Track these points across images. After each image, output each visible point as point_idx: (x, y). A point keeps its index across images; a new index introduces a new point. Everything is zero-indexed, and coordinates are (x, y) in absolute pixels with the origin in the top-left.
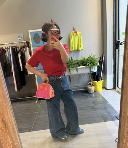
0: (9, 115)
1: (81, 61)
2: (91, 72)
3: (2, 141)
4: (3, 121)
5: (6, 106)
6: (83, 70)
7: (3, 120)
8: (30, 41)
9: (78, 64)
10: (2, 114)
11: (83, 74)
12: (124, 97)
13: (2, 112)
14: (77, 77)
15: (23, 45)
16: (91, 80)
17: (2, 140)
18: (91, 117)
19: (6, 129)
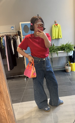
0: (4, 86)
1: (60, 47)
2: (68, 56)
6: (62, 54)
8: (21, 31)
9: (58, 49)
11: (62, 57)
14: (57, 60)
15: (15, 34)
16: (68, 62)
18: (69, 91)
19: (1, 97)
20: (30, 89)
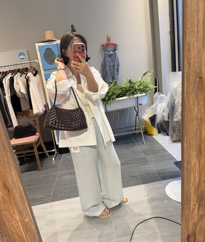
0: (14, 177)
2: (139, 105)
3: (4, 218)
4: (5, 186)
5: (8, 163)
7: (4, 184)
10: (3, 176)
12: (185, 138)
13: (2, 172)
17: (5, 216)
18: (142, 175)
19: (10, 198)
20: (66, 176)
